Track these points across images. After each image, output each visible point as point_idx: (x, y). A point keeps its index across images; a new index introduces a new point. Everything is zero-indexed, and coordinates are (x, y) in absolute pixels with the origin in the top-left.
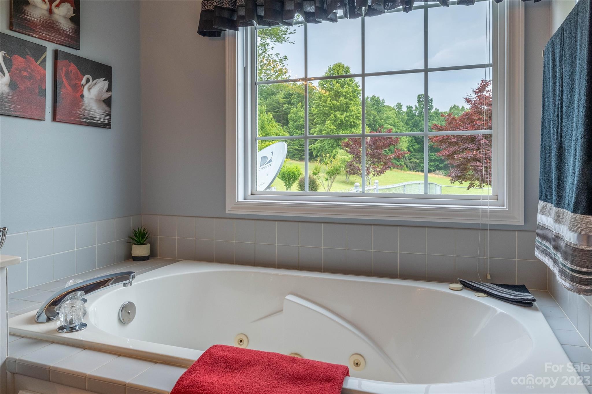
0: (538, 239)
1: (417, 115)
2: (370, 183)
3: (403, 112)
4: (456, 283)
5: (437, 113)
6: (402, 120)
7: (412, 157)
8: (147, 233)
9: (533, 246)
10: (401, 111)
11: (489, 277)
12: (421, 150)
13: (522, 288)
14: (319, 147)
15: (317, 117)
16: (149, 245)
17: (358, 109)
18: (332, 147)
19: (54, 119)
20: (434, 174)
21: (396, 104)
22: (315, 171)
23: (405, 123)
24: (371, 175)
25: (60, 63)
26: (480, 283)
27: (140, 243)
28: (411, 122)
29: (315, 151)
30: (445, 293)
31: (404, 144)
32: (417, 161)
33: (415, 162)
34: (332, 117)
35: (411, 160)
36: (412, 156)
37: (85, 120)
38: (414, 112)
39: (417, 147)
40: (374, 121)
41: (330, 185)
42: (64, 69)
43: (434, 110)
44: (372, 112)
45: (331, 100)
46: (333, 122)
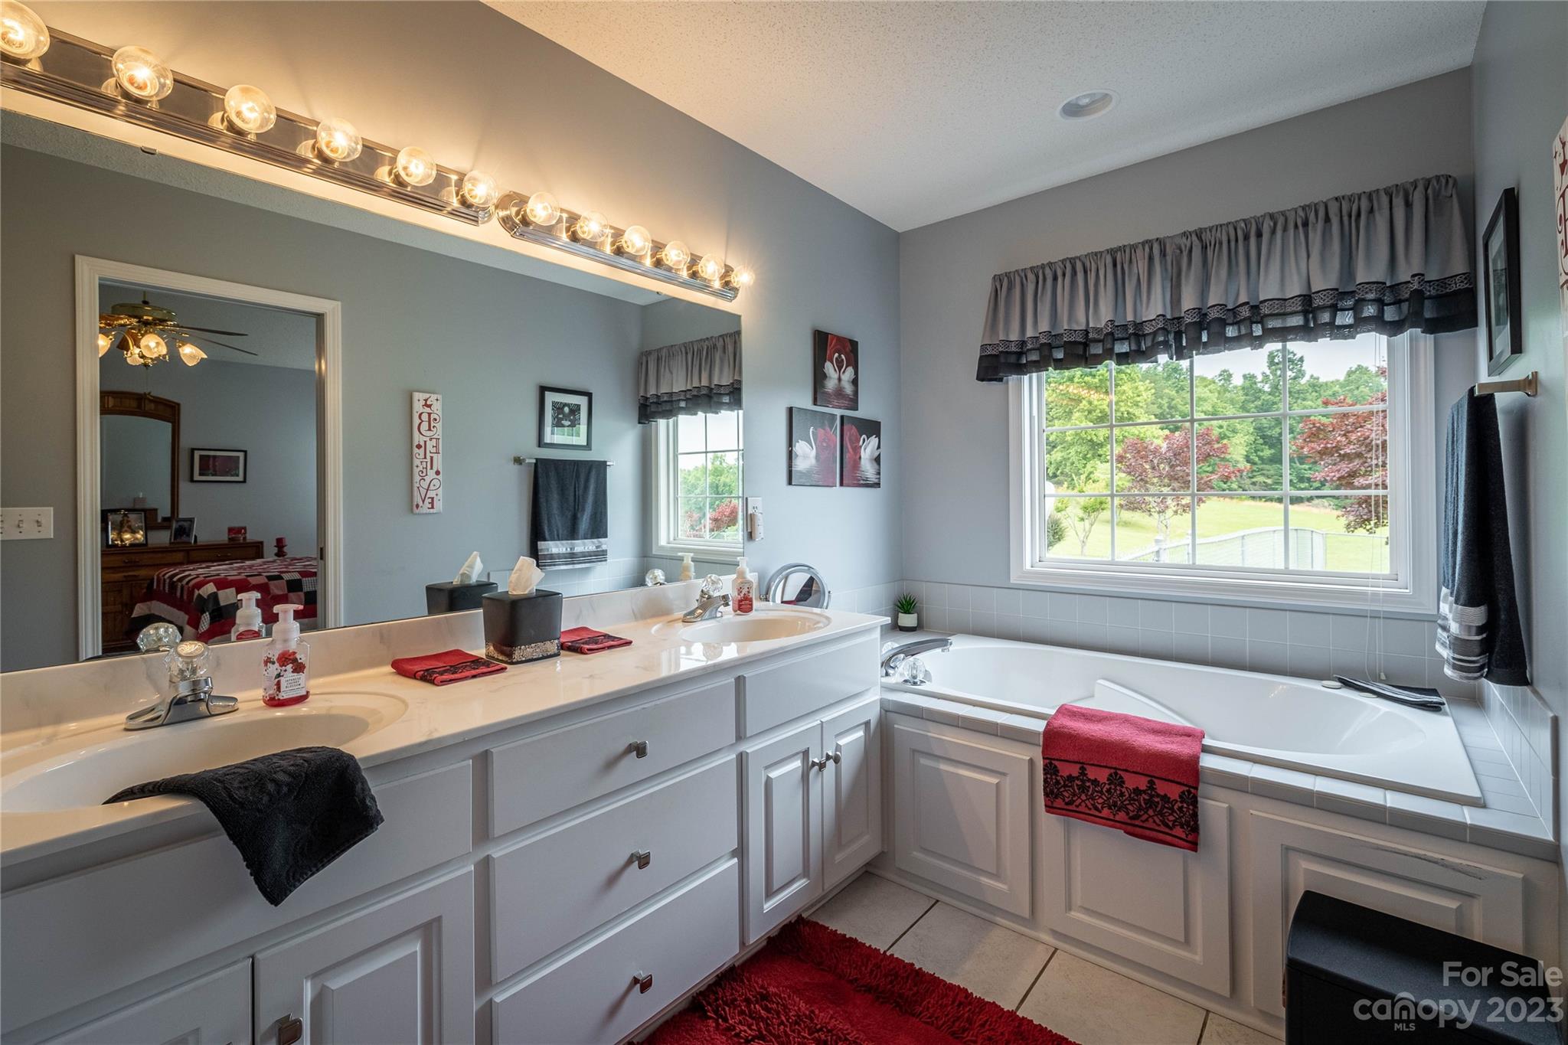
0: (1439, 631)
1: (1267, 392)
2: (1167, 527)
3: (1235, 387)
4: (1333, 679)
5: (1315, 386)
6: (1232, 402)
7: (1255, 474)
8: (913, 602)
9: (1434, 638)
10: (1231, 386)
11: (1383, 677)
12: (1277, 459)
13: (1433, 692)
14: (1059, 459)
15: (1056, 405)
16: (916, 615)
17: (1137, 388)
18: (1085, 457)
19: (842, 484)
20: (1309, 506)
21: (1218, 373)
22: (1060, 505)
23: (1240, 408)
24: (1169, 512)
25: (846, 427)
26: (1367, 682)
27: (907, 612)
28: (1252, 405)
29: (1053, 466)
30: (1316, 691)
31: (1238, 448)
32: (1266, 481)
33: (1264, 482)
34: (1085, 406)
35: (1254, 480)
36: (1255, 471)
37: (862, 482)
38: (1259, 385)
39: (1267, 452)
40: (1170, 407)
41: (1087, 529)
42: (848, 434)
43: (1307, 377)
44: (1167, 391)
45: (1081, 376)
46: (1086, 413)
